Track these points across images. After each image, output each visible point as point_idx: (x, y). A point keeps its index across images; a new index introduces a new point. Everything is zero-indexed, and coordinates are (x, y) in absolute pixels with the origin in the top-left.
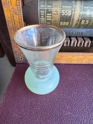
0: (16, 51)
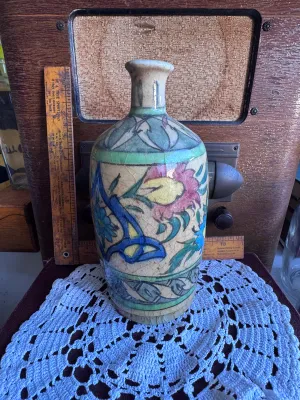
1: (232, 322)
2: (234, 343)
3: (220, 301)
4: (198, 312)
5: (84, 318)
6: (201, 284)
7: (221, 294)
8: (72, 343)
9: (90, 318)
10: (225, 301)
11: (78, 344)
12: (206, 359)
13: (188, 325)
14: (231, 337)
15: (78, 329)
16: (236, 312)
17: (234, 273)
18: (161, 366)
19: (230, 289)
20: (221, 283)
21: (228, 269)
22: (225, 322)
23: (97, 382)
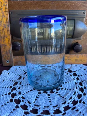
0: (4, 55)
1: (81, 87)
2: (82, 94)
3: (76, 79)
4: (66, 83)
5: (16, 83)
6: (67, 73)
7: (76, 77)
8: (12, 91)
9: (19, 83)
10: (78, 79)
11: (14, 92)
12: (70, 99)
13: (61, 88)
14: (81, 92)
15: (14, 87)
16: (83, 83)
17: (82, 70)
18: (49, 101)
19: (80, 75)
20: (76, 73)
21: (80, 68)
22: (77, 87)
23: (23, 104)
